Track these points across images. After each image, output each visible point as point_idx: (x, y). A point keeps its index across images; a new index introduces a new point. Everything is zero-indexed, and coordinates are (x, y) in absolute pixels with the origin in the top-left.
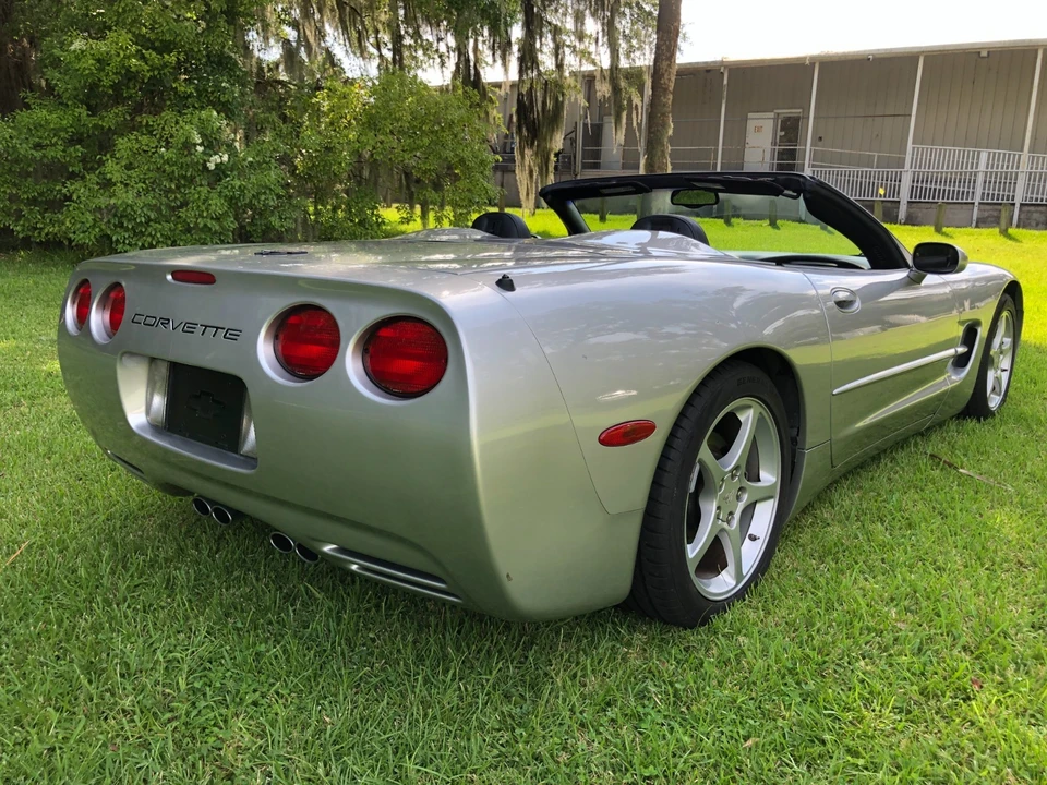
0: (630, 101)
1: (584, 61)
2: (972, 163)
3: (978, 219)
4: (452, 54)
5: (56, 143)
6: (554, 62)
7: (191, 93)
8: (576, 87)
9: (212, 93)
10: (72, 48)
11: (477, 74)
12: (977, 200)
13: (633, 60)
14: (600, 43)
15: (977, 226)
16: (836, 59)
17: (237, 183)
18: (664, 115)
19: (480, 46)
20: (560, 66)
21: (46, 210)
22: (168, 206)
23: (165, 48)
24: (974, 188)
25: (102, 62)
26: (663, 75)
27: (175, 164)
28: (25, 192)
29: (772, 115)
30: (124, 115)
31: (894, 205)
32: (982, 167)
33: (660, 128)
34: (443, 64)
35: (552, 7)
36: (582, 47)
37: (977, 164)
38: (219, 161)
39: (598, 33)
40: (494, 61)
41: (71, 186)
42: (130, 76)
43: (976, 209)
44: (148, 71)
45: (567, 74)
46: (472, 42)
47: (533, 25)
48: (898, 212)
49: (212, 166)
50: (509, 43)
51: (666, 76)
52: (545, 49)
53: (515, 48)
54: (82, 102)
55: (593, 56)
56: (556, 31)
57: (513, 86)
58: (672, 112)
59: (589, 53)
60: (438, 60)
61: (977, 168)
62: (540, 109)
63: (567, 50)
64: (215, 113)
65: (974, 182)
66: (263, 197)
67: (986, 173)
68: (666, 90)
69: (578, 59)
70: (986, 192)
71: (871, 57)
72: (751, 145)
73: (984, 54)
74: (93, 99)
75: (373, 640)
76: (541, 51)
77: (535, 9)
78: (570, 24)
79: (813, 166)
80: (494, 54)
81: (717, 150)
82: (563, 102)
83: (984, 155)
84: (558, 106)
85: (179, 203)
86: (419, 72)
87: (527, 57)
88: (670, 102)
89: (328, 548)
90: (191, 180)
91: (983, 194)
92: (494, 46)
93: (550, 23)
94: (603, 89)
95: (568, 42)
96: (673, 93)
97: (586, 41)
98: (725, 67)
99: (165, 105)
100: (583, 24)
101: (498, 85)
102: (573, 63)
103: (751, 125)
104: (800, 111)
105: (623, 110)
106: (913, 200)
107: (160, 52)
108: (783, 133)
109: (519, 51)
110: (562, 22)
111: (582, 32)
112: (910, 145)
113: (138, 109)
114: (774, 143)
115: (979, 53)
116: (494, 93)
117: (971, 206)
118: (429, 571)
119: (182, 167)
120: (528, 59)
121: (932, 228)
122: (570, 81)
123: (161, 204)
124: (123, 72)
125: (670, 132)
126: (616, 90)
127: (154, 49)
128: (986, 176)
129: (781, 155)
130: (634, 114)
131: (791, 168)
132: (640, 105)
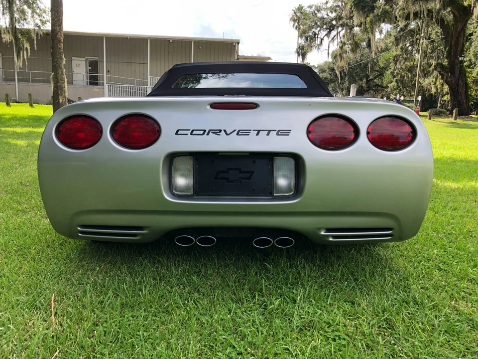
0: (24, 44)
16: (113, 36)
18: (60, 53)
26: (57, 33)
29: (84, 59)
33: (59, 60)
51: (59, 34)
58: (64, 52)
68: (60, 41)
71: (128, 37)
72: (75, 72)
73: (171, 41)
79: (109, 83)
88: (62, 47)
89: (323, 232)
96: (63, 43)
103: (74, 63)
104: (98, 58)
105: (20, 49)
108: (90, 68)
112: (149, 77)
114: (87, 72)
115: (169, 41)
125: (64, 63)
126: (16, 39)
129: (91, 78)
130: (25, 52)
131: (96, 84)
132: (29, 48)
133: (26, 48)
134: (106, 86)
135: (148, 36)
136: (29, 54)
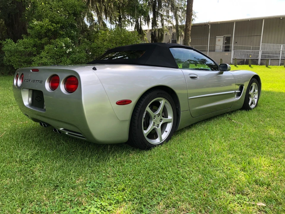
0: (181, 33)
1: (169, 23)
2: (279, 48)
3: (281, 64)
4: (134, 23)
5: (30, 47)
6: (161, 24)
7: (64, 34)
8: (167, 30)
9: (69, 34)
10: (34, 23)
11: (141, 27)
12: (280, 58)
13: (182, 23)
14: (173, 18)
15: (280, 65)
16: (240, 21)
17: (74, 56)
18: (188, 37)
19: (142, 20)
20: (163, 25)
21: (28, 64)
22: (56, 62)
23: (57, 23)
24: (279, 55)
25: (42, 27)
26: (188, 26)
27: (58, 52)
28: (22, 60)
29: (223, 36)
30: (47, 40)
31: (257, 60)
32: (281, 49)
33: (187, 40)
34: (132, 25)
35: (161, 9)
36: (169, 20)
37: (280, 48)
38: (69, 51)
39: (172, 16)
40: (145, 24)
41: (33, 58)
42: (49, 30)
43: (280, 61)
44: (53, 29)
45: (164, 27)
46: (139, 19)
47: (155, 14)
48: (258, 62)
49: (67, 52)
50: (149, 19)
52: (159, 20)
53: (151, 20)
54: (37, 37)
55: (171, 22)
56: (162, 16)
57: (150, 30)
58: (191, 36)
59: (171, 21)
60: (131, 24)
61: (280, 49)
62: (157, 36)
63: (165, 21)
64: (68, 39)
65: (279, 53)
66: (81, 60)
67: (283, 51)
68: (189, 30)
69: (167, 23)
70: (283, 56)
71: (250, 20)
72: (217, 45)
73: (281, 18)
74: (39, 36)
75: (74, 152)
76: (158, 21)
77: (156, 10)
78: (165, 14)
79: (234, 50)
80: (145, 22)
81: (208, 46)
82: (163, 34)
83: (282, 46)
84: (162, 35)
85: (59, 62)
86: (126, 28)
87: (154, 22)
88: (190, 33)
89: (61, 129)
90: (63, 56)
91: (282, 57)
92: (145, 20)
93: (160, 14)
94: (174, 31)
95: (165, 19)
97: (170, 18)
98: (210, 24)
99: (57, 37)
100: (169, 13)
101: (146, 30)
102: (166, 24)
103: (217, 39)
104: (231, 35)
105: (179, 36)
106: (262, 58)
107: (56, 24)
108: (226, 41)
109: (152, 21)
110: (163, 13)
111: (168, 15)
112: (261, 44)
113: (50, 39)
114: (223, 44)
115: (280, 18)
116: (145, 32)
117: (278, 60)
118: (79, 132)
119: (60, 53)
120: (154, 23)
121: (265, 66)
122: (165, 28)
123: (55, 62)
124: (47, 29)
125: (190, 41)
126: (177, 31)
127: (55, 23)
128: (283, 52)
129: (226, 47)
130: (182, 37)
131: (228, 51)
132: (184, 34)
133: (183, 35)
134: (233, 52)
135: (263, 17)
136: (184, 38)
